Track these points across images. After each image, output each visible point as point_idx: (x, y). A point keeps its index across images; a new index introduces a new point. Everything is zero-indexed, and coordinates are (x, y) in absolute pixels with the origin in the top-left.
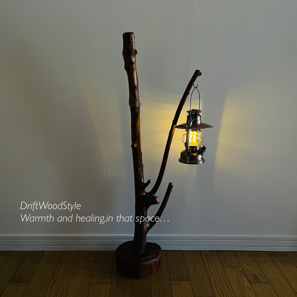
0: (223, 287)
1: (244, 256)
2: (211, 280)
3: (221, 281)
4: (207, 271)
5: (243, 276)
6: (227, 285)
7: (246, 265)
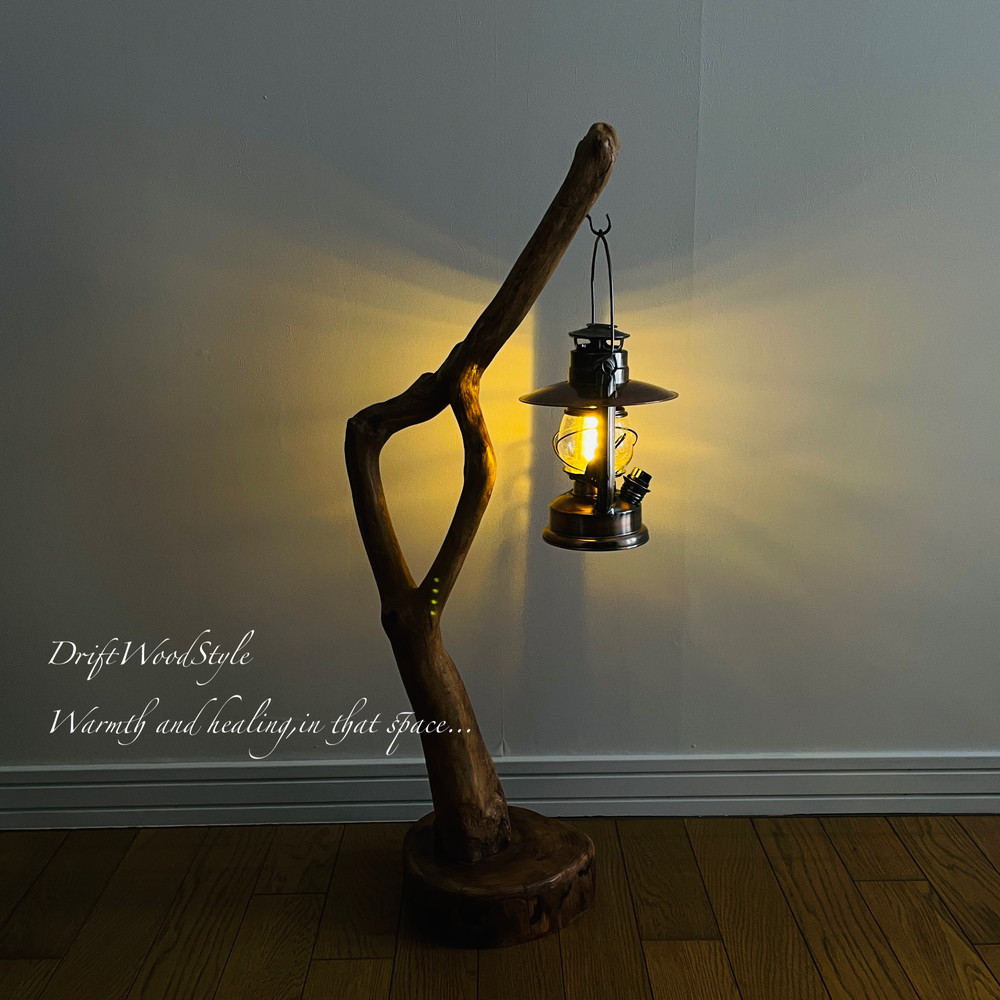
0: (863, 962)
1: (929, 834)
2: (806, 936)
3: (851, 941)
4: (788, 896)
5: (938, 916)
6: (876, 953)
7: (945, 869)
